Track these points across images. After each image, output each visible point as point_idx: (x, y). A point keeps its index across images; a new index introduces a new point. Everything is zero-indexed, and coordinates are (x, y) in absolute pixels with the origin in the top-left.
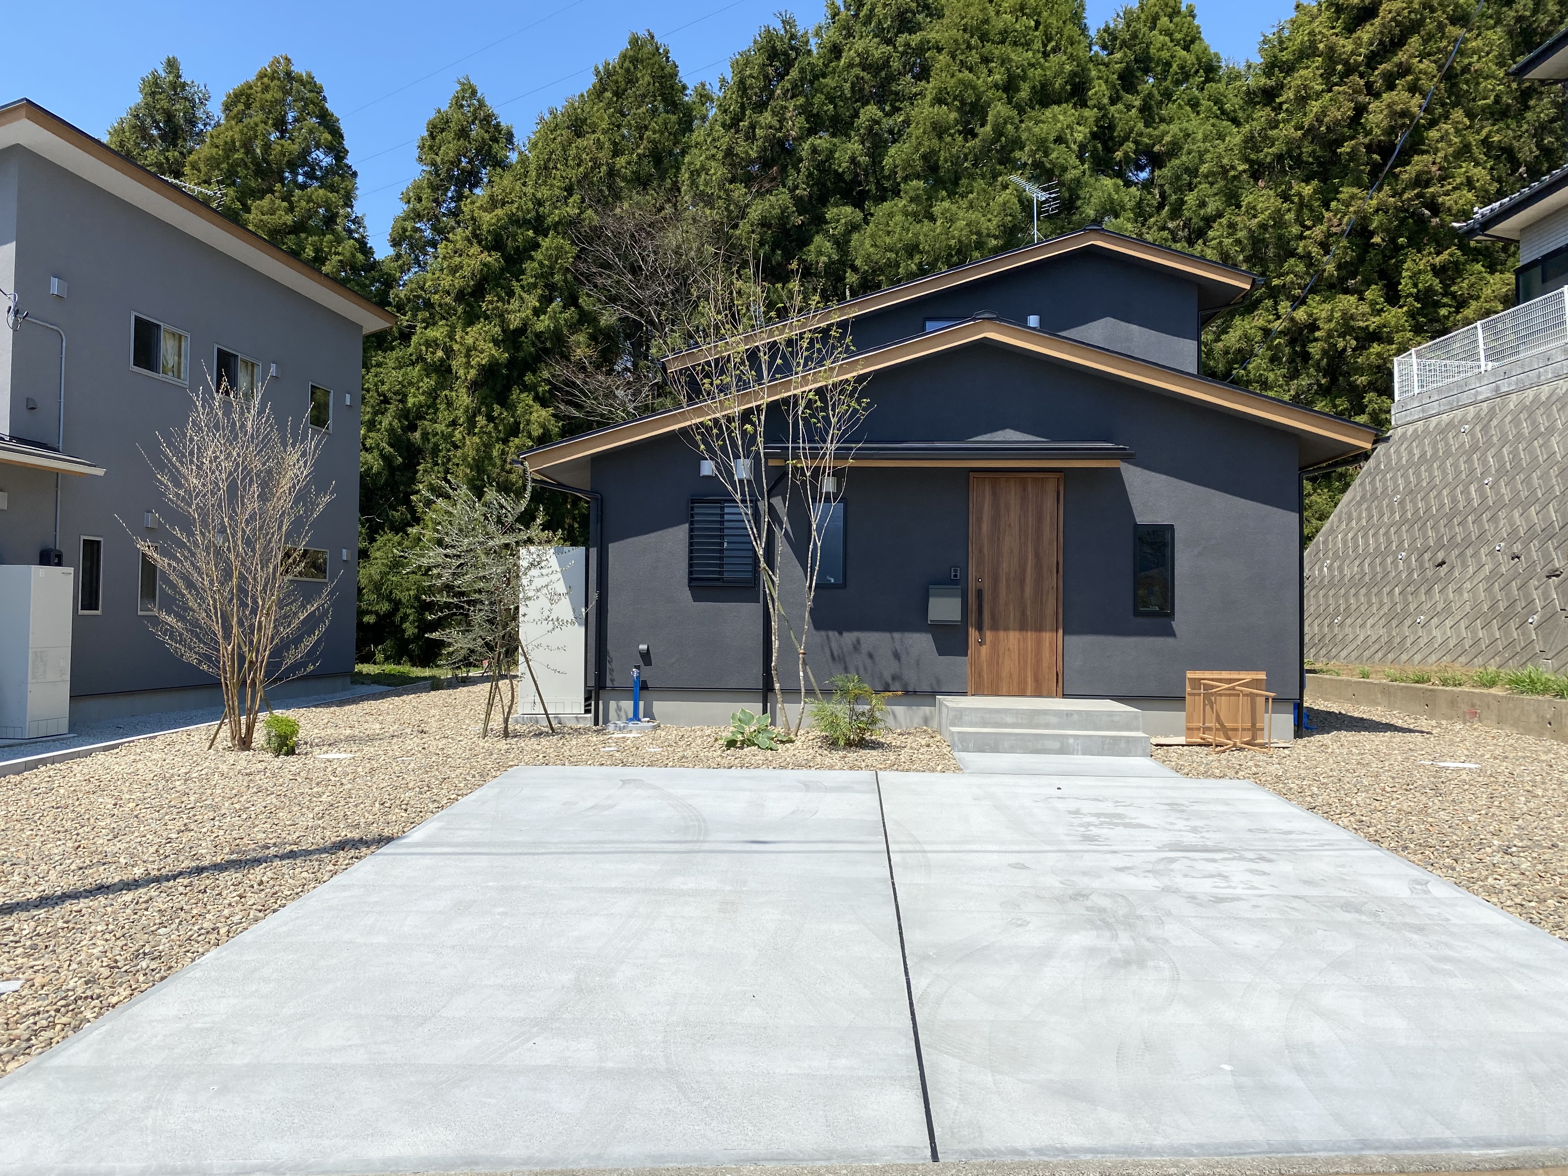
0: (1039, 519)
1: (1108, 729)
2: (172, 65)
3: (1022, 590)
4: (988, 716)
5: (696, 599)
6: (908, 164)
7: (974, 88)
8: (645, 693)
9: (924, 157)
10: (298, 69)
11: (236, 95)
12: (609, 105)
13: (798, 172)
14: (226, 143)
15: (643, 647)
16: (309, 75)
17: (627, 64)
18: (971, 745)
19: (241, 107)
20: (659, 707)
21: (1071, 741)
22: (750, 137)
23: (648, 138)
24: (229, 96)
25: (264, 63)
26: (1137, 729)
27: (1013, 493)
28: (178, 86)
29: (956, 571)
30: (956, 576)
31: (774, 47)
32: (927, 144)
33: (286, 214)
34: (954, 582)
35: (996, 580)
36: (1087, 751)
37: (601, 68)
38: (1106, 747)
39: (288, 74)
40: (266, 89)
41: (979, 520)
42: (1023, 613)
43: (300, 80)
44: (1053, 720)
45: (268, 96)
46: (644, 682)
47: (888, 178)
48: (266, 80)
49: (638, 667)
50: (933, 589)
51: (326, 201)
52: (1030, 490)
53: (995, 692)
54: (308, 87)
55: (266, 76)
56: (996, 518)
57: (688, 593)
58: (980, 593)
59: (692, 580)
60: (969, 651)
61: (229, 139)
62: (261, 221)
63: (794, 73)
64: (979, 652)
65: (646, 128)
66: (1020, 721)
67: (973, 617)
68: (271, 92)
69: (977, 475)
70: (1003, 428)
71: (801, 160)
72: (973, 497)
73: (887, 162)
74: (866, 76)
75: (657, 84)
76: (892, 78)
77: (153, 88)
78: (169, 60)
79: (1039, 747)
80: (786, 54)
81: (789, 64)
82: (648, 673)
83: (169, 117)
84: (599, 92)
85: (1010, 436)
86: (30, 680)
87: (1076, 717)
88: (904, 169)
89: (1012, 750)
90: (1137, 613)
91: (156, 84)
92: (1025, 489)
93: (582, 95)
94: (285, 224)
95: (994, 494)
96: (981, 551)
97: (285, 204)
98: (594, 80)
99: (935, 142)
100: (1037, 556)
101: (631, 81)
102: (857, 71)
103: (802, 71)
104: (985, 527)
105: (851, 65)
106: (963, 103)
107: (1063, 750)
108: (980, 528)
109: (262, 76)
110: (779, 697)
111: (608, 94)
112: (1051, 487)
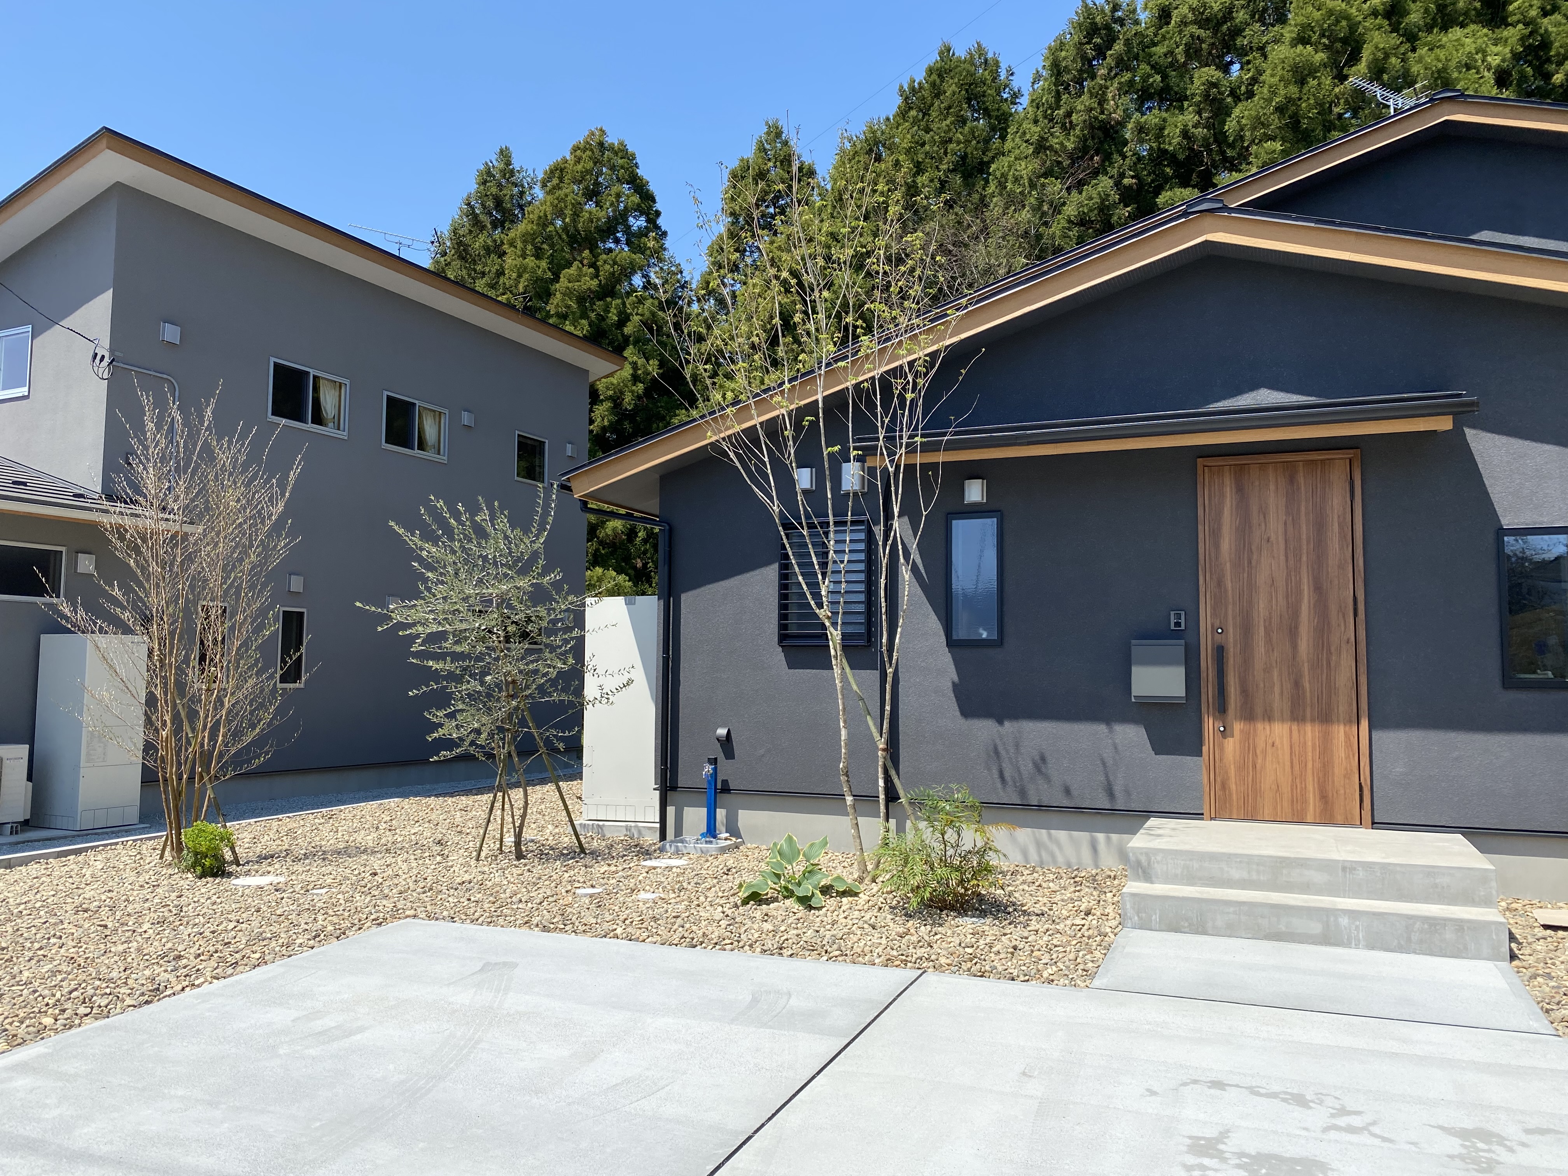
0: (1320, 526)
1: (1427, 900)
2: (505, 155)
3: (1294, 646)
4: (1196, 865)
5: (792, 664)
6: (1259, 122)
7: (1348, 18)
8: (723, 798)
9: (1280, 110)
10: (612, 139)
11: (552, 172)
12: (914, 124)
13: (1124, 157)
14: (540, 217)
15: (722, 732)
16: (621, 143)
17: (934, 77)
18: (1155, 918)
19: (555, 181)
20: (747, 818)
21: (1344, 921)
22: (1069, 127)
23: (952, 150)
24: (546, 173)
25: (580, 137)
26: (1487, 902)
27: (1272, 487)
28: (508, 172)
29: (1179, 616)
30: (1178, 624)
31: (1093, 24)
32: (1283, 92)
33: (592, 279)
34: (1176, 634)
35: (1247, 629)
36: (1376, 943)
37: (906, 87)
38: (1415, 937)
39: (601, 144)
40: (578, 160)
41: (1216, 534)
42: (1297, 684)
43: (611, 148)
44: (1319, 877)
45: (579, 167)
46: (725, 782)
47: (1232, 146)
48: (578, 153)
49: (714, 761)
50: (1138, 649)
51: (631, 263)
52: (1302, 481)
53: (1251, 815)
54: (620, 154)
55: (579, 148)
56: (1244, 529)
57: (778, 656)
58: (1220, 652)
59: (783, 638)
60: (1205, 749)
61: (542, 214)
62: (568, 288)
63: (1119, 47)
64: (1222, 749)
65: (950, 140)
66: (1254, 876)
67: (1208, 691)
68: (582, 164)
69: (1210, 462)
70: (1254, 386)
71: (1125, 143)
72: (1204, 497)
73: (1230, 126)
74: (1201, 33)
75: (963, 92)
76: (1237, 32)
77: (486, 177)
78: (502, 151)
79: (1282, 927)
80: (1107, 27)
81: (1111, 40)
82: (727, 770)
83: (499, 203)
84: (903, 113)
85: (1266, 397)
86: (83, 763)
87: (1361, 874)
88: (1254, 129)
89: (1230, 931)
90: (1508, 682)
91: (489, 173)
92: (1292, 480)
93: (888, 119)
94: (589, 289)
95: (1240, 489)
96: (1220, 583)
97: (591, 270)
98: (899, 101)
99: (1293, 90)
100: (1318, 588)
101: (938, 93)
102: (1194, 29)
103: (1127, 42)
104: (1227, 544)
105: (1184, 23)
106: (1333, 39)
107: (1327, 939)
108: (1217, 546)
109: (576, 149)
110: (909, 810)
111: (913, 113)
112: (1338, 477)
